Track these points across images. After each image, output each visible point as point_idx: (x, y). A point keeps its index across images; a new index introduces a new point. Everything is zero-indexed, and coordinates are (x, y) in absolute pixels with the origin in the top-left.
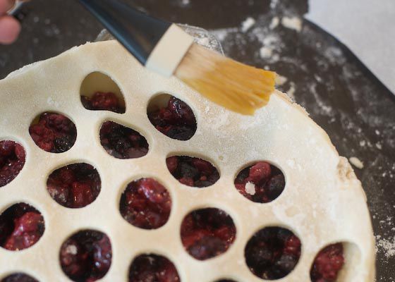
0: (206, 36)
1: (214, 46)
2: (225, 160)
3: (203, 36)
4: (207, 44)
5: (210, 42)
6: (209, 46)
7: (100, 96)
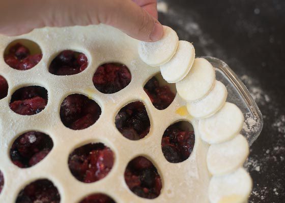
0: (256, 120)
1: (252, 130)
2: (170, 195)
3: (255, 119)
4: (251, 126)
5: (254, 126)
6: (251, 127)
7: (166, 89)
